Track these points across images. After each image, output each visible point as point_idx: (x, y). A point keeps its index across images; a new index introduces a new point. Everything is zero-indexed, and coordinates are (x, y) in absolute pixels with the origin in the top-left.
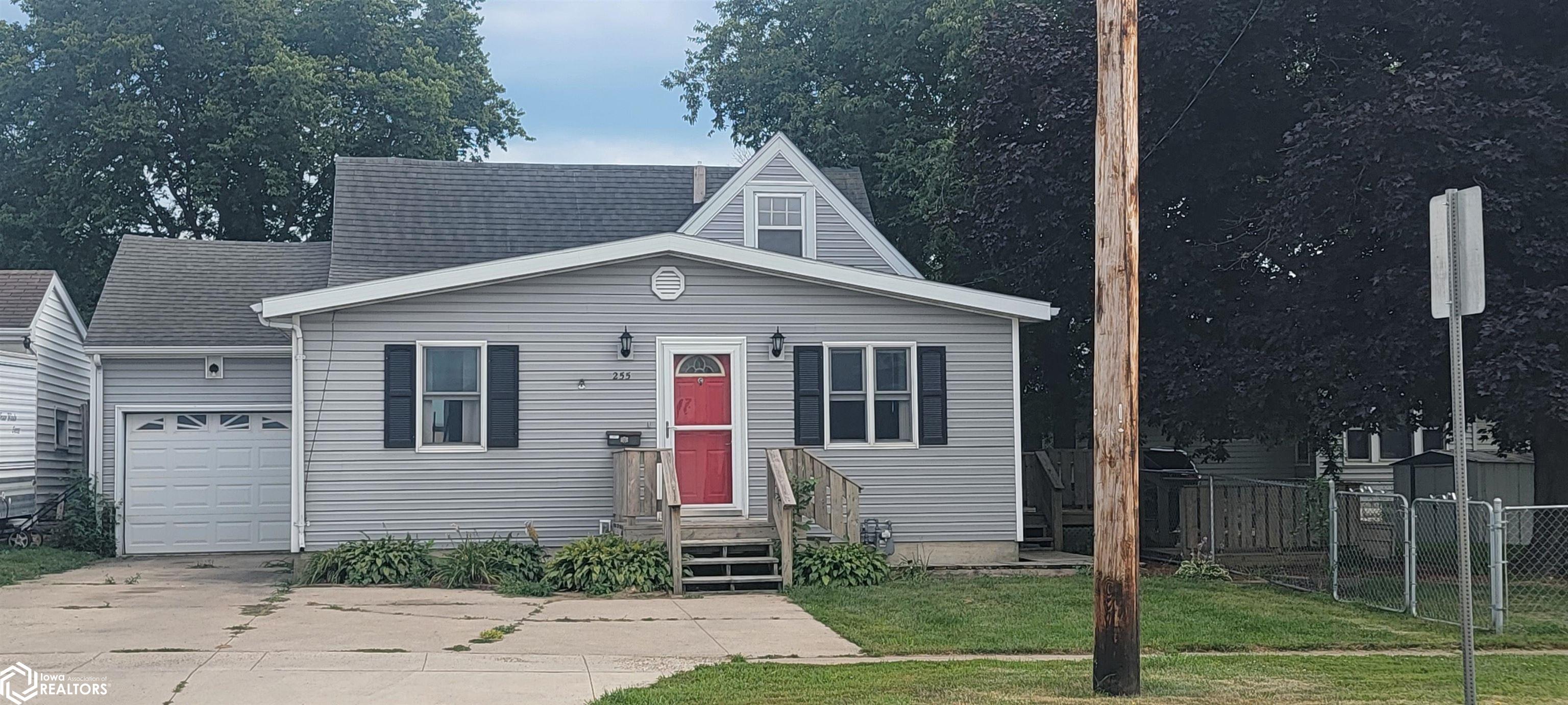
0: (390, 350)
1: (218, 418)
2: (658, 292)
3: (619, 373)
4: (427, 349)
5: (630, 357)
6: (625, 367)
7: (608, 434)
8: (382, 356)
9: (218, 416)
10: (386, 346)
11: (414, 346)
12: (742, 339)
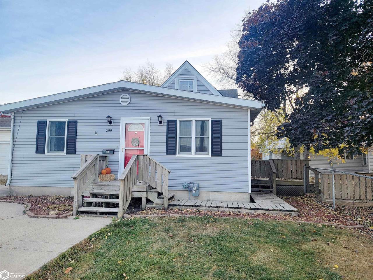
0: (39, 122)
2: (121, 102)
3: (108, 130)
5: (112, 124)
6: (110, 127)
7: (103, 150)
8: (37, 124)
11: (47, 121)
12: (149, 118)
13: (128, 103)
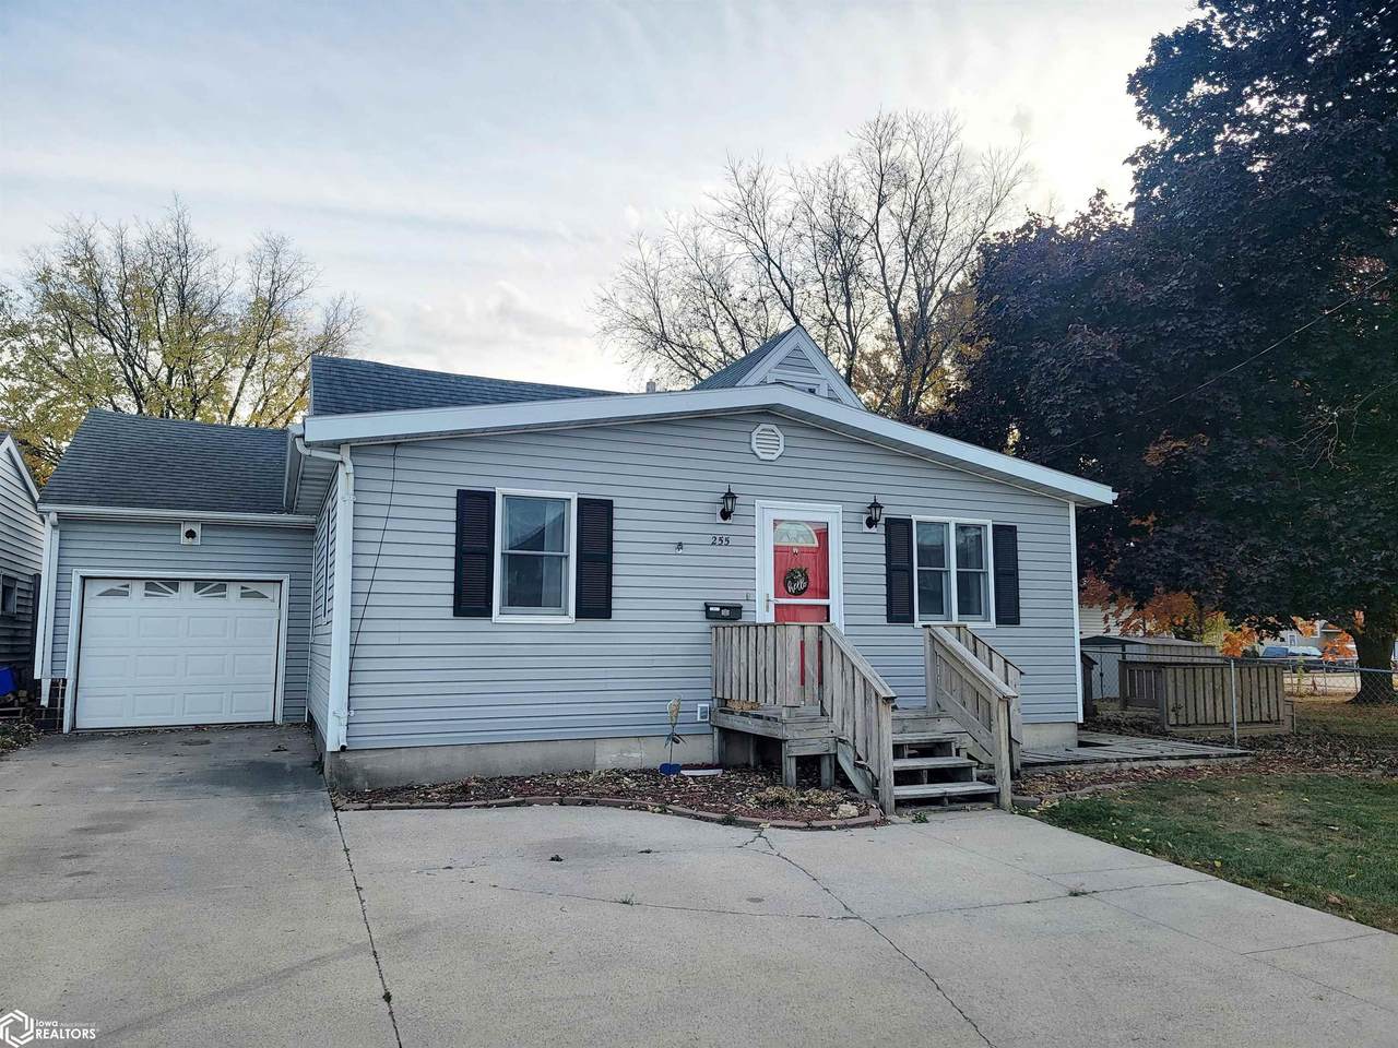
0: (464, 497)
1: (191, 586)
2: (758, 452)
3: (718, 537)
4: (508, 498)
5: (730, 520)
6: (723, 530)
7: (707, 606)
8: (453, 503)
9: (193, 583)
10: (458, 491)
11: (494, 493)
12: (839, 507)
13: (778, 454)
